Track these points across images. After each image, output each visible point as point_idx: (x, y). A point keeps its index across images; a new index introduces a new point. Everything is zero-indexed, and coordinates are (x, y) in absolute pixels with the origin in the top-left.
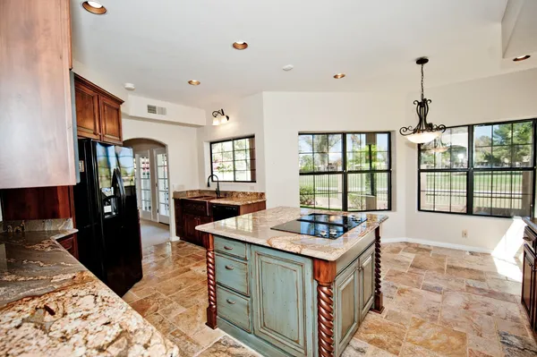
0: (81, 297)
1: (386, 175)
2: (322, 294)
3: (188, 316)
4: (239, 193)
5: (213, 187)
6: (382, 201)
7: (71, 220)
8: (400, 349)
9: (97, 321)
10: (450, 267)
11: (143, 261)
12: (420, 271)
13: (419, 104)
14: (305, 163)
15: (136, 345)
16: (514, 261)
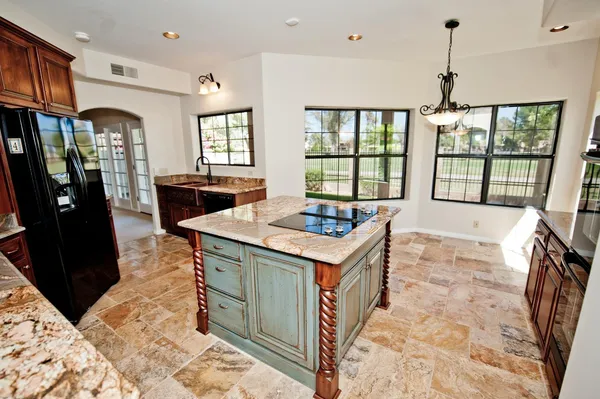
0: (16, 324)
1: (401, 159)
2: (325, 299)
3: (176, 322)
4: (235, 179)
5: (204, 171)
6: (395, 188)
7: (14, 215)
8: (404, 346)
9: (33, 358)
10: (459, 259)
11: (119, 260)
12: (428, 264)
13: (444, 78)
14: (313, 143)
15: (82, 392)
16: (521, 251)
